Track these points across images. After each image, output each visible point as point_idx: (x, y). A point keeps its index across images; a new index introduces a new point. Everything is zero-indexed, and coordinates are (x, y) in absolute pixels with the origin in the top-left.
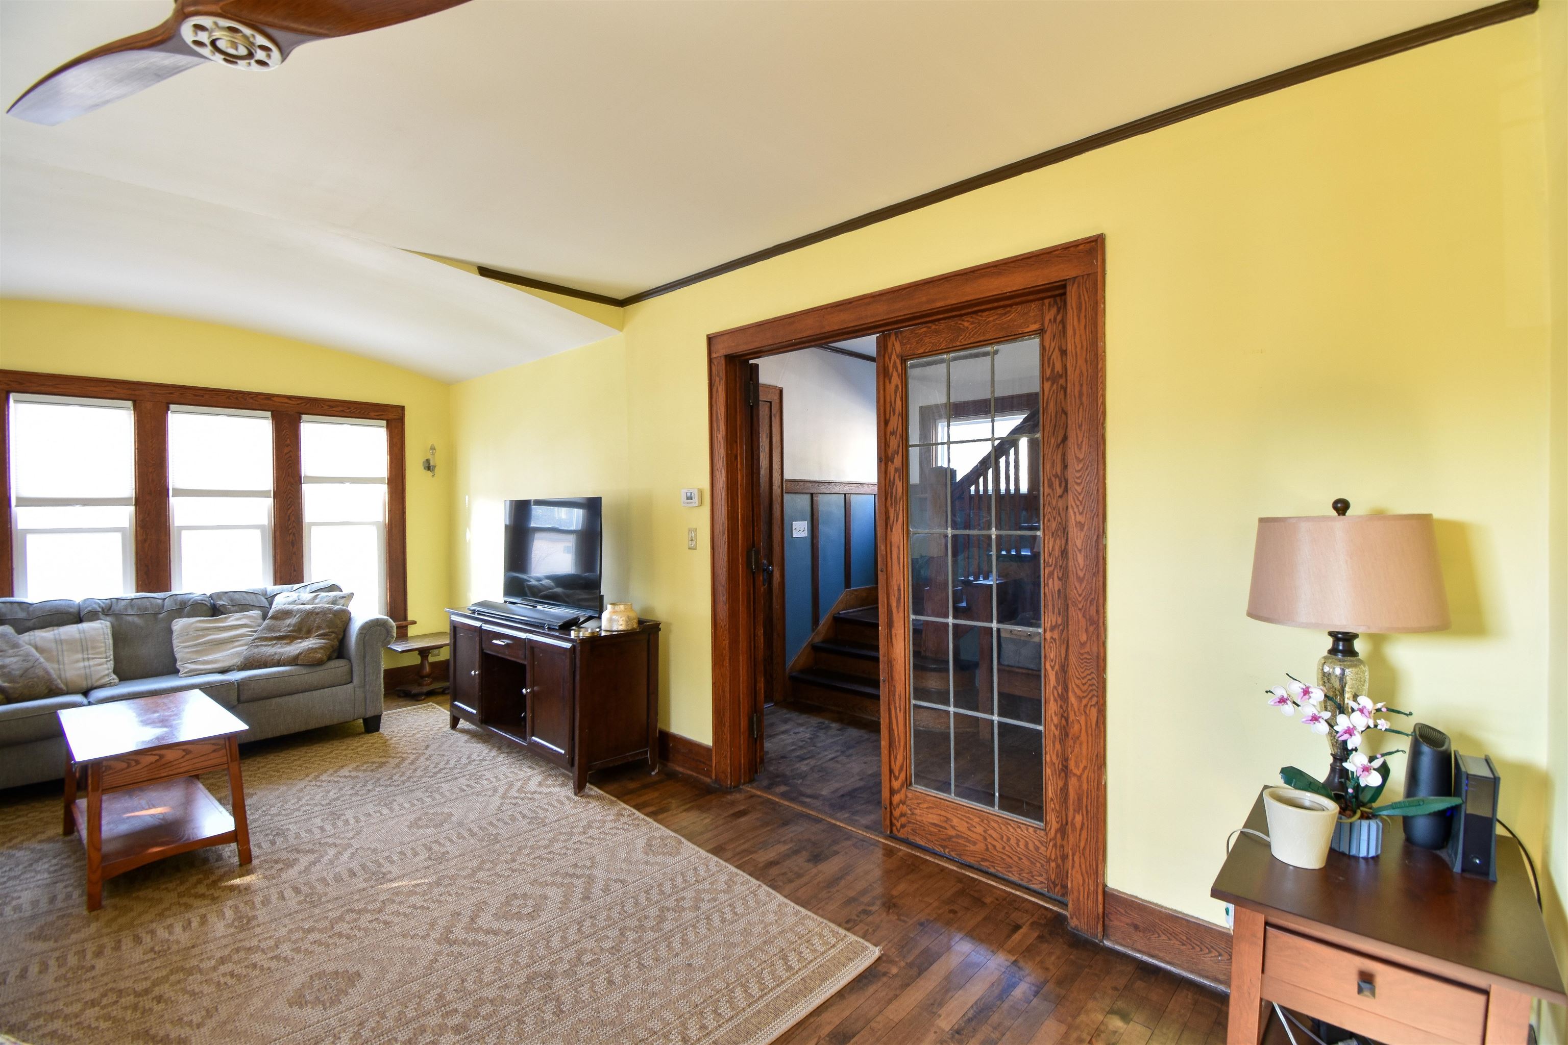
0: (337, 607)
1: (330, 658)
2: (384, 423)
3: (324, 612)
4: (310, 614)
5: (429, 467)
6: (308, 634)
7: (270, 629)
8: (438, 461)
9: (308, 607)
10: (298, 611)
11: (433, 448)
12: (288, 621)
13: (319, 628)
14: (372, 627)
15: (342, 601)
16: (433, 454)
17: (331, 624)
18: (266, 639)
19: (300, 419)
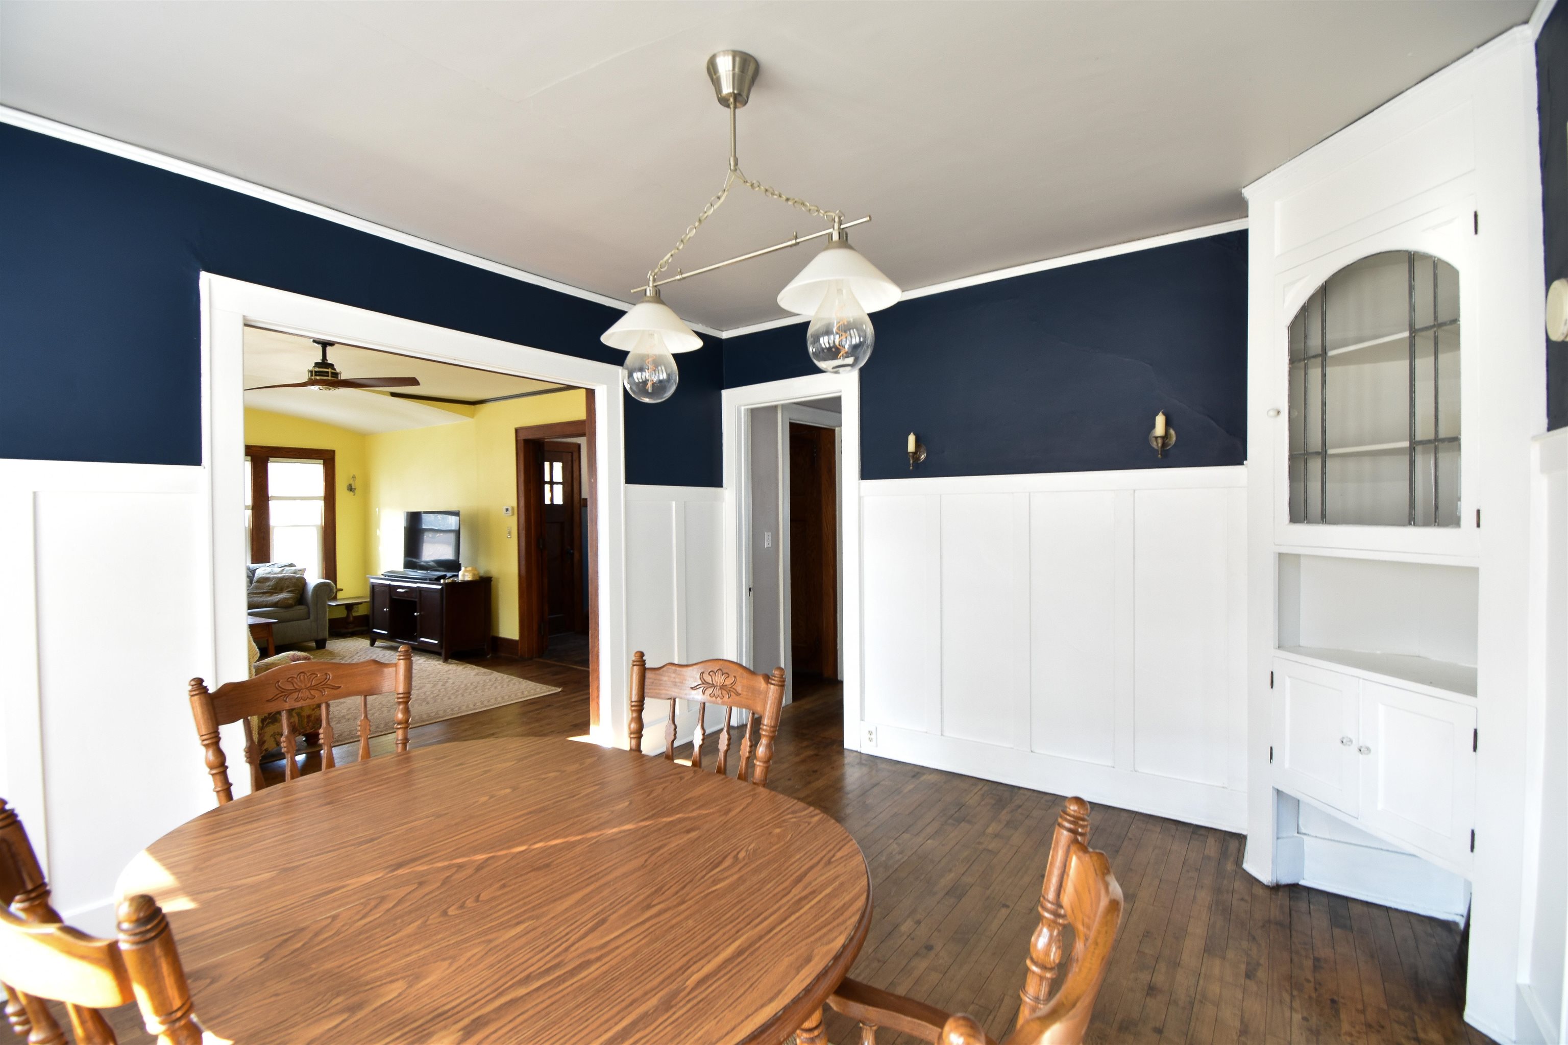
0: (298, 576)
1: (295, 605)
2: (322, 461)
3: (290, 578)
4: (281, 579)
5: (351, 488)
6: (281, 591)
7: (257, 588)
8: (357, 485)
9: (280, 575)
10: (274, 578)
11: (354, 477)
12: (268, 584)
13: (288, 587)
14: (319, 587)
15: (300, 572)
16: (354, 481)
17: (295, 585)
18: (256, 593)
19: (268, 460)
